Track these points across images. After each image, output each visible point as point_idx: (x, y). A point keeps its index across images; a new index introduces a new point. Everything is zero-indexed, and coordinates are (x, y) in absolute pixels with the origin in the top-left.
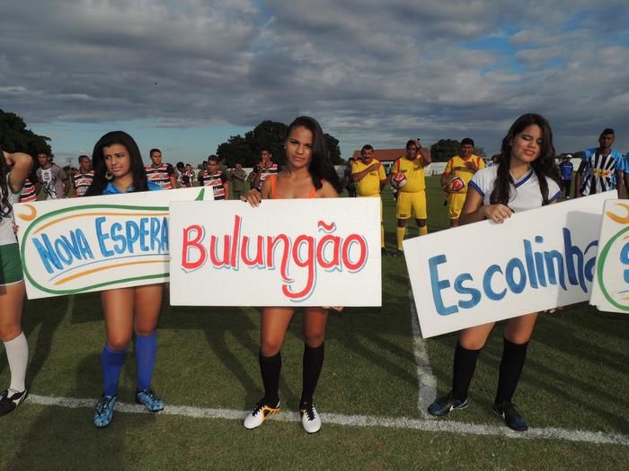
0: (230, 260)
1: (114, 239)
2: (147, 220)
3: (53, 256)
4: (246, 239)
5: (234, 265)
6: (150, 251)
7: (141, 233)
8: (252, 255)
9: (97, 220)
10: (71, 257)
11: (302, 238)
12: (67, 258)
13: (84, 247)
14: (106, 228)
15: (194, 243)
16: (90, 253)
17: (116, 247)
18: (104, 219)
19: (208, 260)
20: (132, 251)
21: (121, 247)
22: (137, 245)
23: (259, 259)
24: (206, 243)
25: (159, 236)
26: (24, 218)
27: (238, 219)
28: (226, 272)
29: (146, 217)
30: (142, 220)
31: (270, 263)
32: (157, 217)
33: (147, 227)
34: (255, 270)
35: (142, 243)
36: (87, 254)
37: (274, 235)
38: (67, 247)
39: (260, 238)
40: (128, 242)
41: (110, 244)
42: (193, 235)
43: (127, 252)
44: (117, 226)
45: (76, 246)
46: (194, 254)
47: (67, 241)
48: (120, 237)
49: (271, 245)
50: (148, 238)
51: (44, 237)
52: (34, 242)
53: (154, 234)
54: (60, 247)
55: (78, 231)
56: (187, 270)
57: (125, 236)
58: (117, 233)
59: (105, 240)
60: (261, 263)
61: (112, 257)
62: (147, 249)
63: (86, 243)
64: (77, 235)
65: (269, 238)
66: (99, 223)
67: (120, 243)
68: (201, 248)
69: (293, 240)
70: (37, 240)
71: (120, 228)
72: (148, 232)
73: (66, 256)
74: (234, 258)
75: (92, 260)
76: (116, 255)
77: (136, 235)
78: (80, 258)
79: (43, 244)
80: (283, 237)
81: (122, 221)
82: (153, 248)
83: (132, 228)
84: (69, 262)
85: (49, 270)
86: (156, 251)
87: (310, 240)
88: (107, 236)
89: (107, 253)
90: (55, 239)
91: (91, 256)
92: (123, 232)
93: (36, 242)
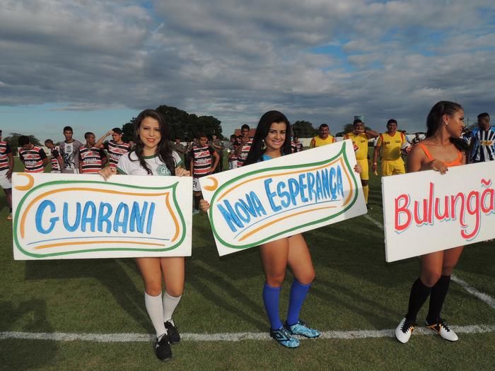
0: (428, 218)
1: (280, 195)
2: (304, 176)
3: (235, 218)
4: (437, 200)
5: (430, 222)
6: (309, 202)
7: (300, 187)
8: (442, 211)
9: (265, 182)
10: (248, 216)
11: (473, 193)
12: (246, 217)
13: (258, 206)
14: (273, 188)
15: (403, 209)
16: (263, 210)
17: (283, 202)
18: (270, 180)
19: (413, 221)
20: (295, 204)
21: (286, 202)
22: (298, 198)
23: (446, 214)
24: (411, 208)
25: (315, 188)
26: (209, 188)
27: (432, 185)
28: (425, 227)
29: (303, 173)
30: (300, 176)
31: (453, 216)
32: (311, 172)
33: (305, 181)
34: (444, 222)
35: (302, 196)
36: (261, 212)
37: (455, 194)
38: (245, 208)
39: (446, 198)
40: (292, 197)
41: (277, 201)
42: (402, 203)
43: (291, 205)
44: (281, 184)
45: (251, 205)
46: (403, 218)
47: (244, 203)
48: (285, 193)
49: (453, 202)
50: (306, 191)
51: (226, 202)
52: (219, 208)
53: (310, 187)
54: (239, 208)
55: (252, 193)
56: (399, 231)
57: (288, 191)
58: (282, 190)
59: (273, 198)
60: (447, 217)
61: (280, 211)
62: (306, 200)
63: (259, 203)
64: (252, 197)
65: (452, 197)
66: (267, 184)
67: (285, 198)
68: (408, 212)
69: (466, 195)
70: (221, 205)
71: (284, 186)
72: (306, 186)
73: (245, 216)
74: (430, 216)
75: (265, 216)
76: (284, 209)
77: (297, 189)
78: (256, 216)
79: (226, 209)
80: (461, 194)
81: (285, 179)
82: (311, 199)
83: (293, 184)
84: (248, 221)
85: (233, 229)
86: (314, 201)
87: (477, 194)
88: (274, 194)
89: (276, 209)
90: (235, 203)
91: (264, 213)
92: (287, 189)
93: (220, 207)
